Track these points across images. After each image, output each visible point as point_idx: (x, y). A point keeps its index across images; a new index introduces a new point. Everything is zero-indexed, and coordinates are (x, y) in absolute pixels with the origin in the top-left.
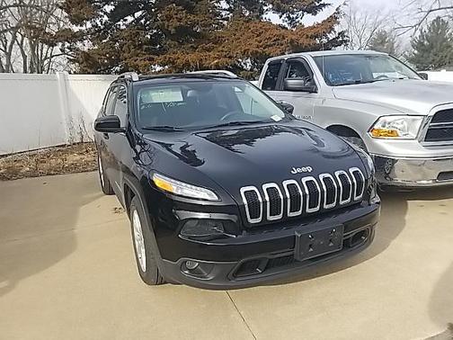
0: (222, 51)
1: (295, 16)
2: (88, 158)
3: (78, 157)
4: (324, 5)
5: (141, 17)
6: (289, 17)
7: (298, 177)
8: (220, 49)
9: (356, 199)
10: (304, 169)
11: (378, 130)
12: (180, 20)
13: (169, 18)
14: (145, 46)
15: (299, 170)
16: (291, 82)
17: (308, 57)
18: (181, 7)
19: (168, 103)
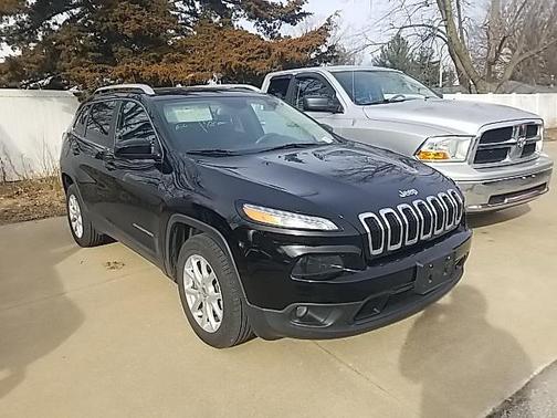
1: (272, 25)
2: (22, 202)
3: (9, 202)
4: (305, 14)
5: (80, 16)
6: (265, 26)
7: (409, 201)
8: (191, 60)
10: (410, 192)
11: (426, 153)
13: (124, 18)
14: (90, 54)
15: (405, 193)
17: (325, 70)
18: (138, 6)
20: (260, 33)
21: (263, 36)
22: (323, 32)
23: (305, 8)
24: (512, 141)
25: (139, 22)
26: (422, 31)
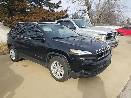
11: (96, 38)
18: (20, 2)
20: (49, 10)
22: (66, 11)
23: (60, 5)
24: (112, 36)
25: (21, 6)
26: (83, 11)
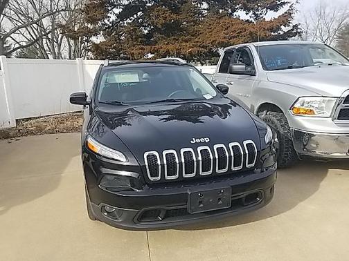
0: (197, 42)
1: (259, 13)
4: (284, 3)
5: (141, 17)
6: (254, 14)
7: (195, 146)
8: (196, 40)
9: (247, 166)
10: (202, 140)
11: (299, 109)
12: (165, 18)
14: (140, 39)
15: (198, 141)
16: (236, 67)
17: (252, 47)
19: (123, 83)
20: (252, 19)
21: (253, 21)
